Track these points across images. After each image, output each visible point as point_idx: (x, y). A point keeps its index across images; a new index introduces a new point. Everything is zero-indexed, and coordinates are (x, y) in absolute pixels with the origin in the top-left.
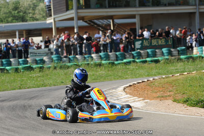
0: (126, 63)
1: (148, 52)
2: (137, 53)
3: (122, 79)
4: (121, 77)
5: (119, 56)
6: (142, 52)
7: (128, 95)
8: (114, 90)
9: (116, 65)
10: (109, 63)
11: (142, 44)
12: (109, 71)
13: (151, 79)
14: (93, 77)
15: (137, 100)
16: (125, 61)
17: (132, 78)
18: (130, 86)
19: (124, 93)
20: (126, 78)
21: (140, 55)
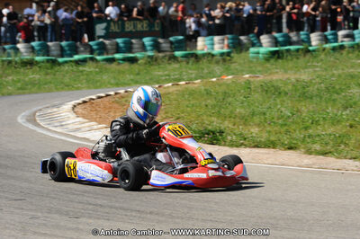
0: (78, 62)
1: (117, 44)
2: (98, 44)
3: (69, 90)
4: (68, 86)
5: (66, 48)
6: (107, 42)
7: (80, 119)
8: (55, 110)
9: (60, 64)
10: (48, 61)
11: (107, 28)
12: (47, 74)
13: (122, 91)
14: (19, 85)
15: (95, 127)
16: (76, 57)
17: (89, 88)
18: (85, 102)
19: (72, 115)
20: (78, 89)
21: (102, 49)
